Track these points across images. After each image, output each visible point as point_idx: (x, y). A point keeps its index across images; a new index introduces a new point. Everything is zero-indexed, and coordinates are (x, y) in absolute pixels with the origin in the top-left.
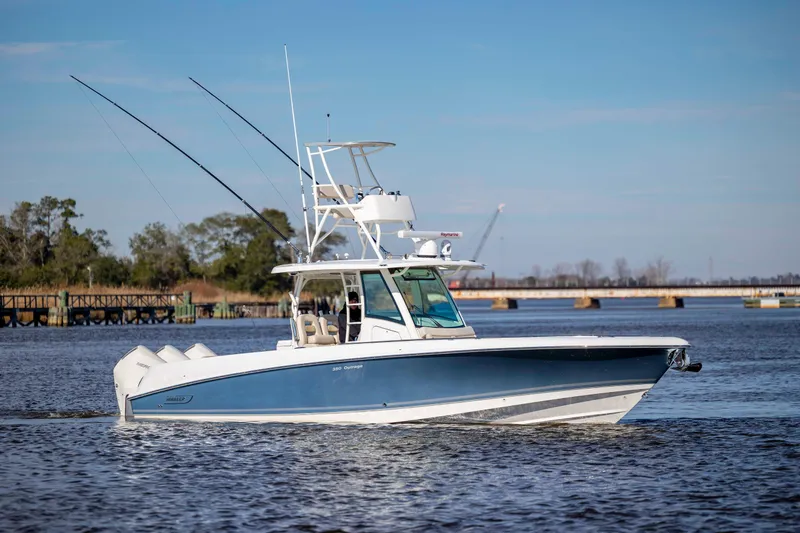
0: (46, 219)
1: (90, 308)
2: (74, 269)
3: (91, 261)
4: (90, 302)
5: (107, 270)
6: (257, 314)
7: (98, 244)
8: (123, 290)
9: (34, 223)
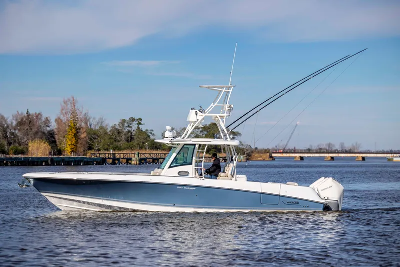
0: (131, 125)
1: (147, 158)
2: (141, 144)
3: (148, 141)
4: (147, 156)
5: (153, 144)
6: (208, 161)
7: (150, 135)
8: (159, 152)
9: (127, 127)
